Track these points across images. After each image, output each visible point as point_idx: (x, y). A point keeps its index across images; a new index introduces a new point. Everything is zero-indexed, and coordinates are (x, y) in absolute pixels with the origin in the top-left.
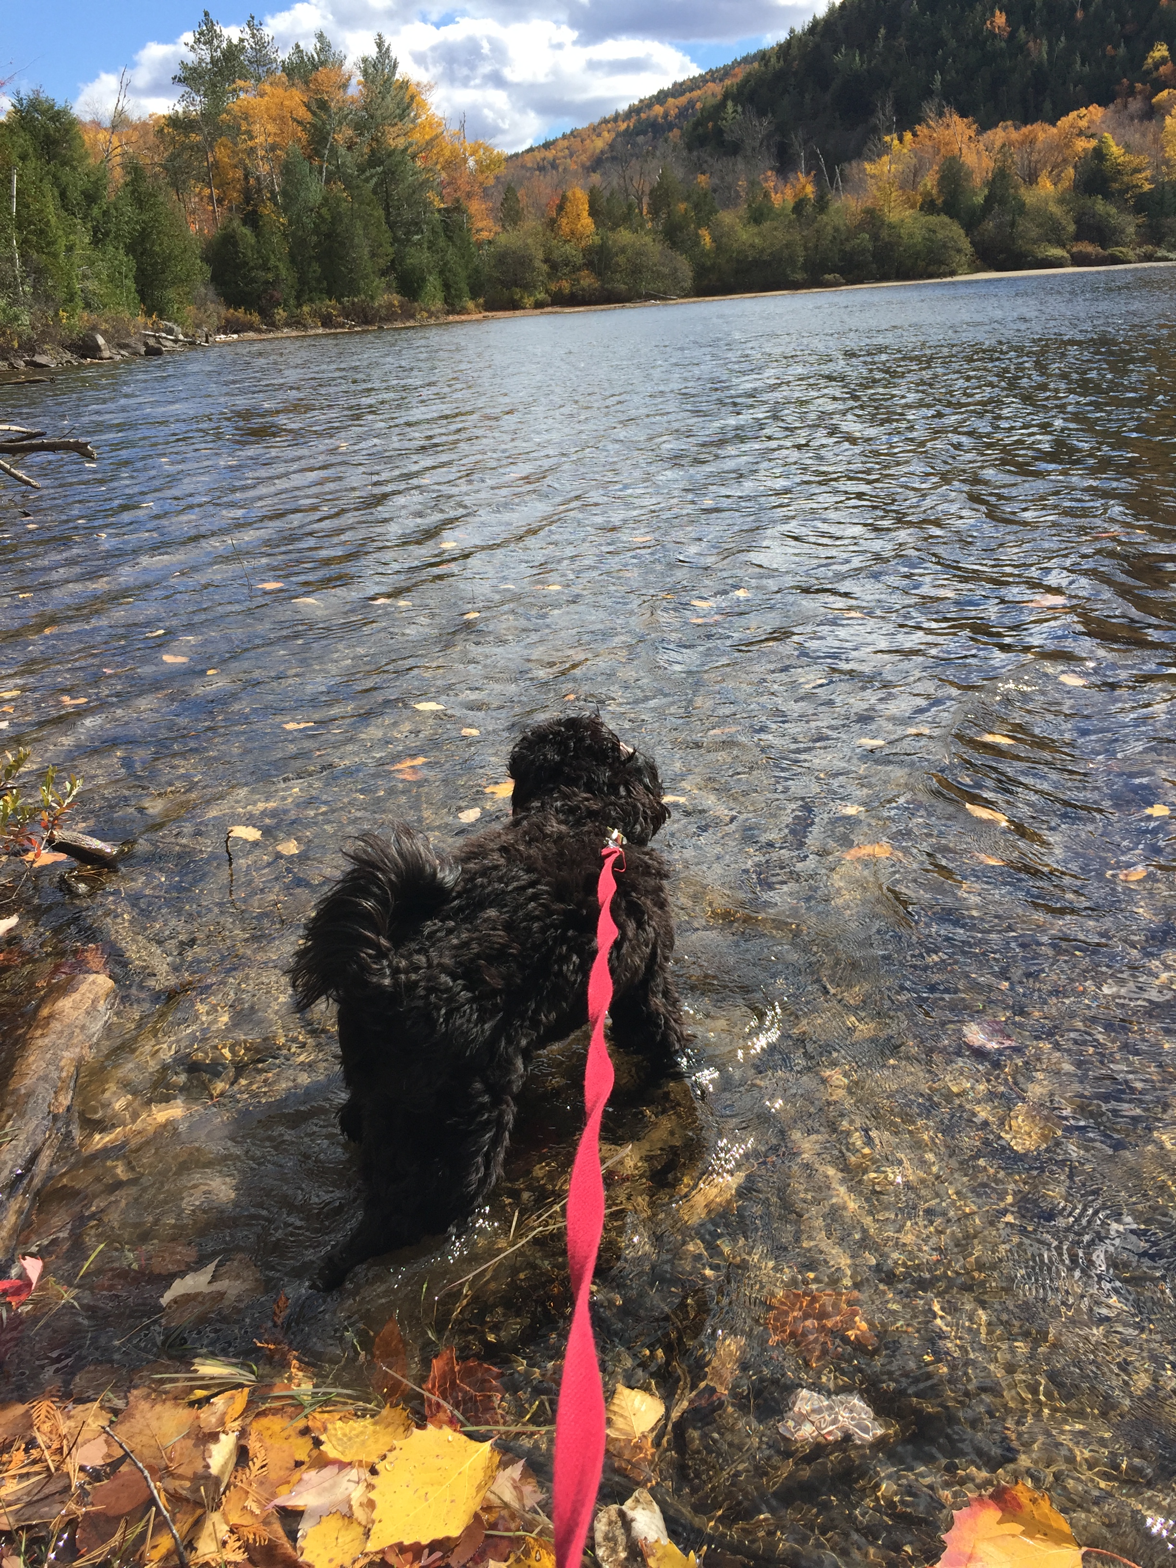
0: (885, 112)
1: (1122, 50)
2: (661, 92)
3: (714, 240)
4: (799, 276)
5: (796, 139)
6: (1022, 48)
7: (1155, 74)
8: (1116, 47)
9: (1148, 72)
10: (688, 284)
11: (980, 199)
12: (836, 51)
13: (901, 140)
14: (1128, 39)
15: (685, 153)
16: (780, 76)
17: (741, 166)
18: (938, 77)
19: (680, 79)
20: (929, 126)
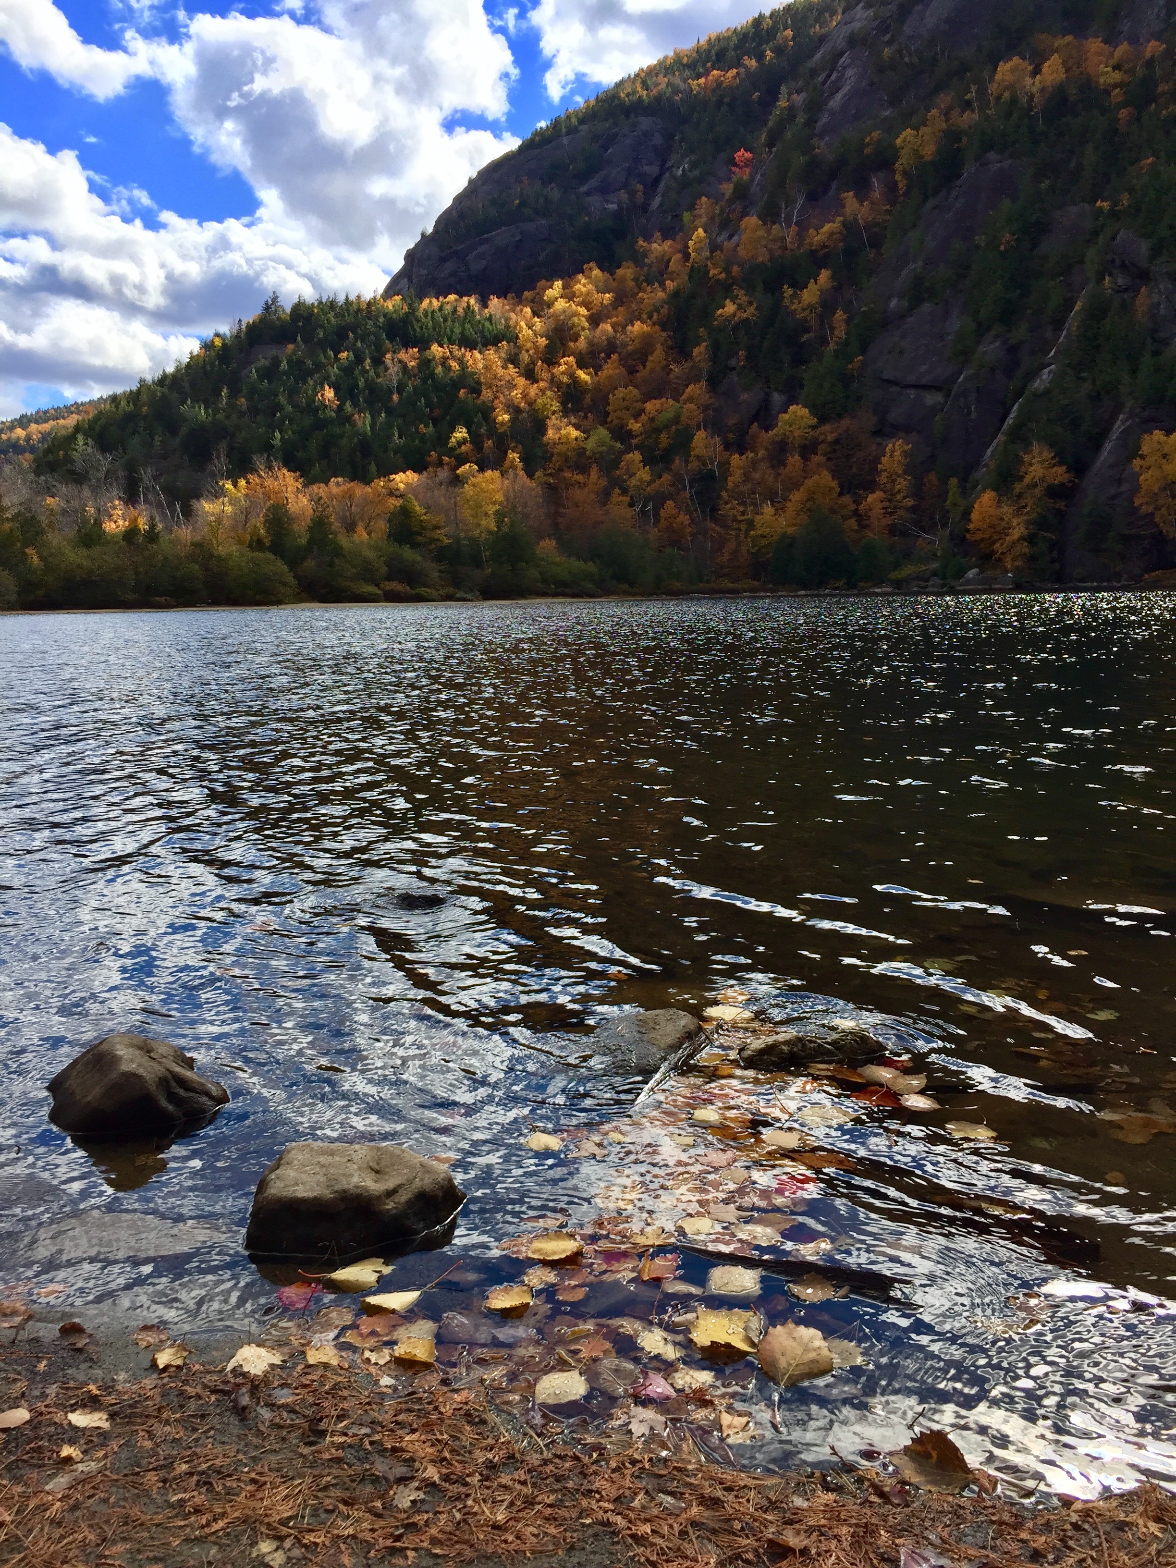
0: (221, 462)
1: (431, 428)
3: (41, 558)
4: (130, 597)
6: (349, 419)
7: (458, 451)
8: (426, 426)
9: (453, 449)
10: (13, 597)
11: (304, 541)
12: (183, 402)
13: (235, 485)
14: (435, 422)
15: (32, 476)
16: (129, 418)
17: (86, 493)
18: (277, 434)
19: (44, 408)
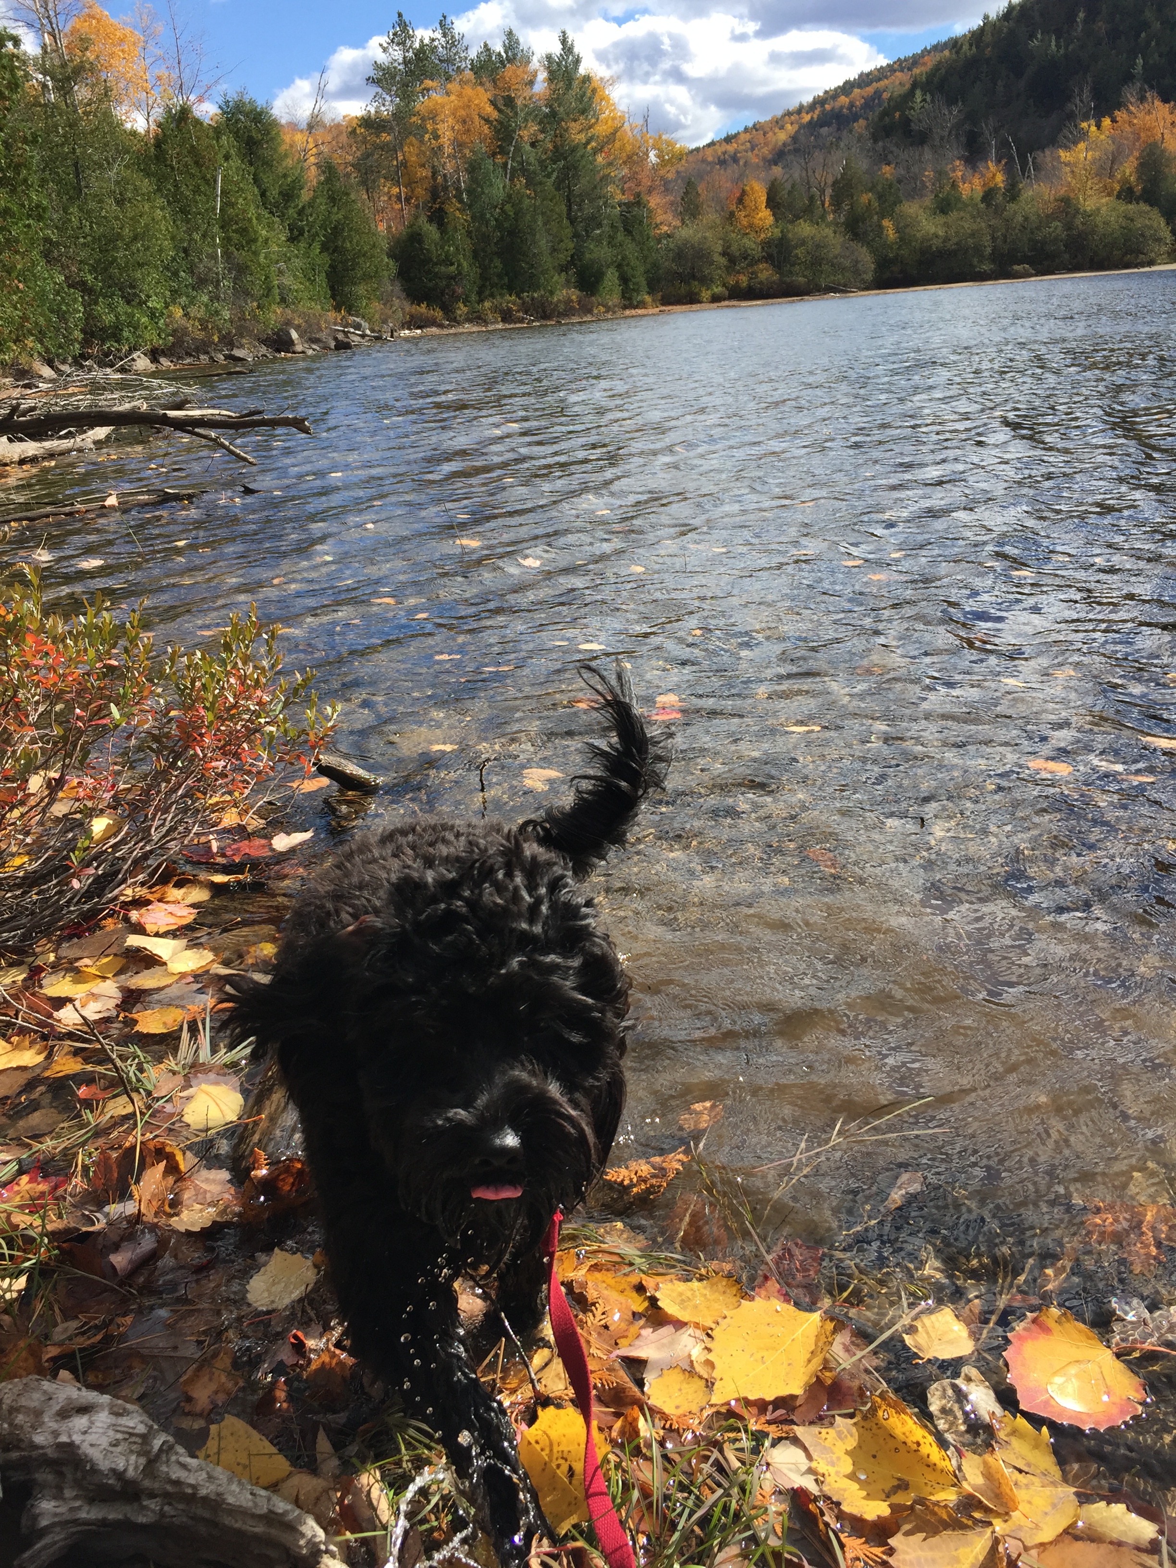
0: (1084, 97)
2: (847, 83)
3: (898, 230)
4: (986, 267)
5: (987, 128)
10: (869, 276)
12: (1032, 36)
13: (1098, 126)
15: (869, 144)
16: (972, 64)
17: (928, 154)
18: (1140, 61)
19: (867, 70)
20: (1130, 112)
